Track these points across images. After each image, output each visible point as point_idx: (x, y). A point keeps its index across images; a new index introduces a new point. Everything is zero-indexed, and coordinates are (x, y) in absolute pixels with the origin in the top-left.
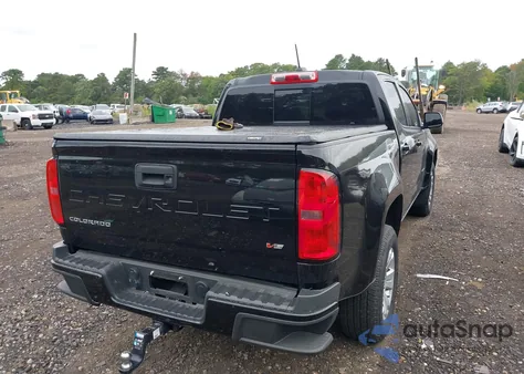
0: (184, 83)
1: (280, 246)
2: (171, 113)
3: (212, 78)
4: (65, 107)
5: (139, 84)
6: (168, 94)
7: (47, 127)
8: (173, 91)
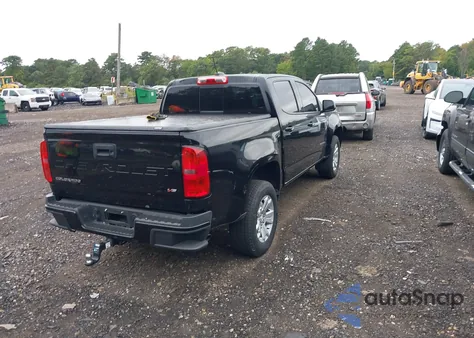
0: (166, 66)
1: (175, 190)
2: (152, 94)
3: (191, 61)
4: (60, 90)
5: (126, 67)
6: (152, 76)
7: (44, 108)
8: (156, 74)
